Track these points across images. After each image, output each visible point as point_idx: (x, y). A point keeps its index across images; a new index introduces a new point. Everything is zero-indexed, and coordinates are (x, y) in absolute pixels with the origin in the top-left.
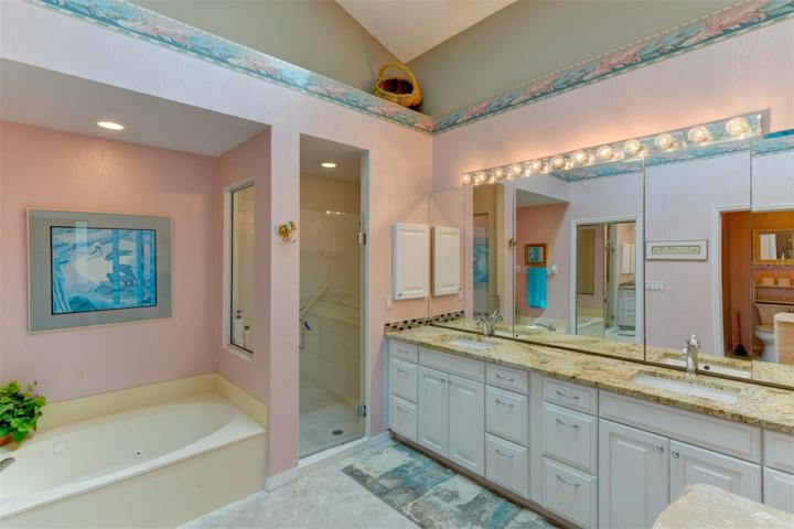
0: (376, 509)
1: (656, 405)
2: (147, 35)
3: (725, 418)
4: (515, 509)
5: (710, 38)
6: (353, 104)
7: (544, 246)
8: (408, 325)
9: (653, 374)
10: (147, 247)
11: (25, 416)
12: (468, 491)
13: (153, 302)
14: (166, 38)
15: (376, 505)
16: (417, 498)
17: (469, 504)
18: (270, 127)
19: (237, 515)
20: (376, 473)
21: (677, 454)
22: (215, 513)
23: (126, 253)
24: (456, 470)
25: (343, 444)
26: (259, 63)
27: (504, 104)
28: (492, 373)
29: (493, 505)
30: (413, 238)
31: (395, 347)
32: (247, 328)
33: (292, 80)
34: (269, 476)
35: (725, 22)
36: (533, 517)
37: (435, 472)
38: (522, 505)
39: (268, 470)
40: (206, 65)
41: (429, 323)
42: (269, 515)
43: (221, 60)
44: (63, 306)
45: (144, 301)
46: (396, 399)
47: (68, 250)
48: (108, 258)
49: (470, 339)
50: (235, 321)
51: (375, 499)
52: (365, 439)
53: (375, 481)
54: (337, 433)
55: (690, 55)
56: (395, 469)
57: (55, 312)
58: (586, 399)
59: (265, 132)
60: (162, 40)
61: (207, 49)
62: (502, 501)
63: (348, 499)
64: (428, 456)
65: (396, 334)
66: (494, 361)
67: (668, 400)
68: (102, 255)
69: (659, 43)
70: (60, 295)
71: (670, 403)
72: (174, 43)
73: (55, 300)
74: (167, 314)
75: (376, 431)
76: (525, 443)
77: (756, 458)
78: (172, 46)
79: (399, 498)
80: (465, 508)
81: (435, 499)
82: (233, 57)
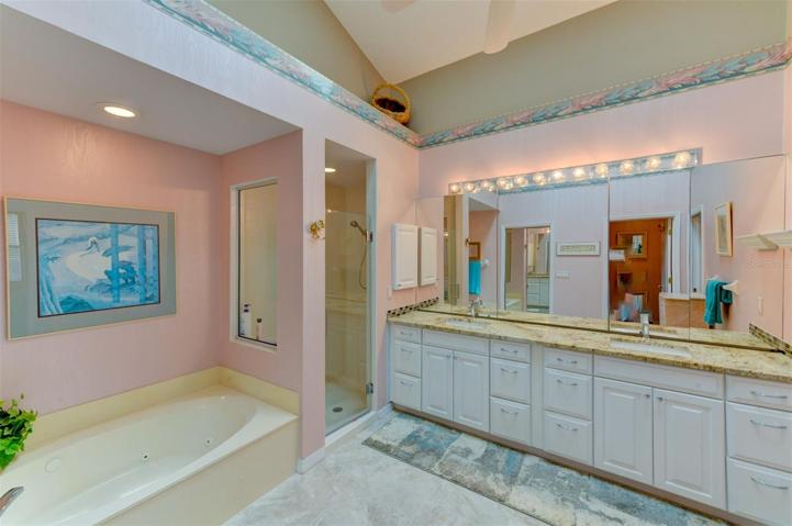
0: (409, 473)
1: (644, 363)
2: (190, 20)
3: (699, 369)
4: (519, 456)
5: (660, 93)
6: (365, 117)
7: (478, 244)
8: (403, 311)
9: (620, 340)
10: (150, 244)
11: (11, 436)
12: (479, 447)
13: (156, 299)
14: (209, 27)
15: (407, 470)
16: (439, 458)
17: (483, 457)
18: (301, 130)
19: (281, 502)
20: (395, 441)
21: (661, 399)
22: (256, 504)
23: (127, 248)
24: (460, 429)
25: (355, 420)
26: (292, 67)
27: (487, 129)
28: (497, 347)
29: (502, 456)
30: (406, 236)
31: (397, 331)
32: (259, 321)
33: (319, 87)
34: (302, 459)
35: (671, 81)
36: (535, 460)
37: (443, 434)
38: (523, 451)
39: (300, 454)
40: (246, 62)
41: (417, 309)
42: (313, 496)
43: (260, 58)
44: (53, 307)
45: (147, 299)
46: (398, 375)
47: (59, 245)
48: (106, 254)
49: (460, 320)
50: (243, 315)
51: (405, 465)
52: (372, 413)
53: (397, 449)
54: (338, 410)
55: (643, 103)
56: (409, 436)
57: (42, 314)
58: (584, 362)
59: (296, 133)
60: (206, 28)
61: (247, 45)
62: (507, 450)
63: (380, 468)
64: (430, 420)
65: (395, 319)
66: (500, 338)
67: (654, 359)
68: (99, 251)
69: (621, 91)
70: (48, 295)
71: (655, 361)
72: (217, 34)
73: (42, 300)
74: (172, 311)
75: (382, 404)
76: (528, 401)
77: (720, 394)
78: (214, 37)
79: (426, 460)
80: (481, 460)
81: (454, 456)
82: (271, 58)
